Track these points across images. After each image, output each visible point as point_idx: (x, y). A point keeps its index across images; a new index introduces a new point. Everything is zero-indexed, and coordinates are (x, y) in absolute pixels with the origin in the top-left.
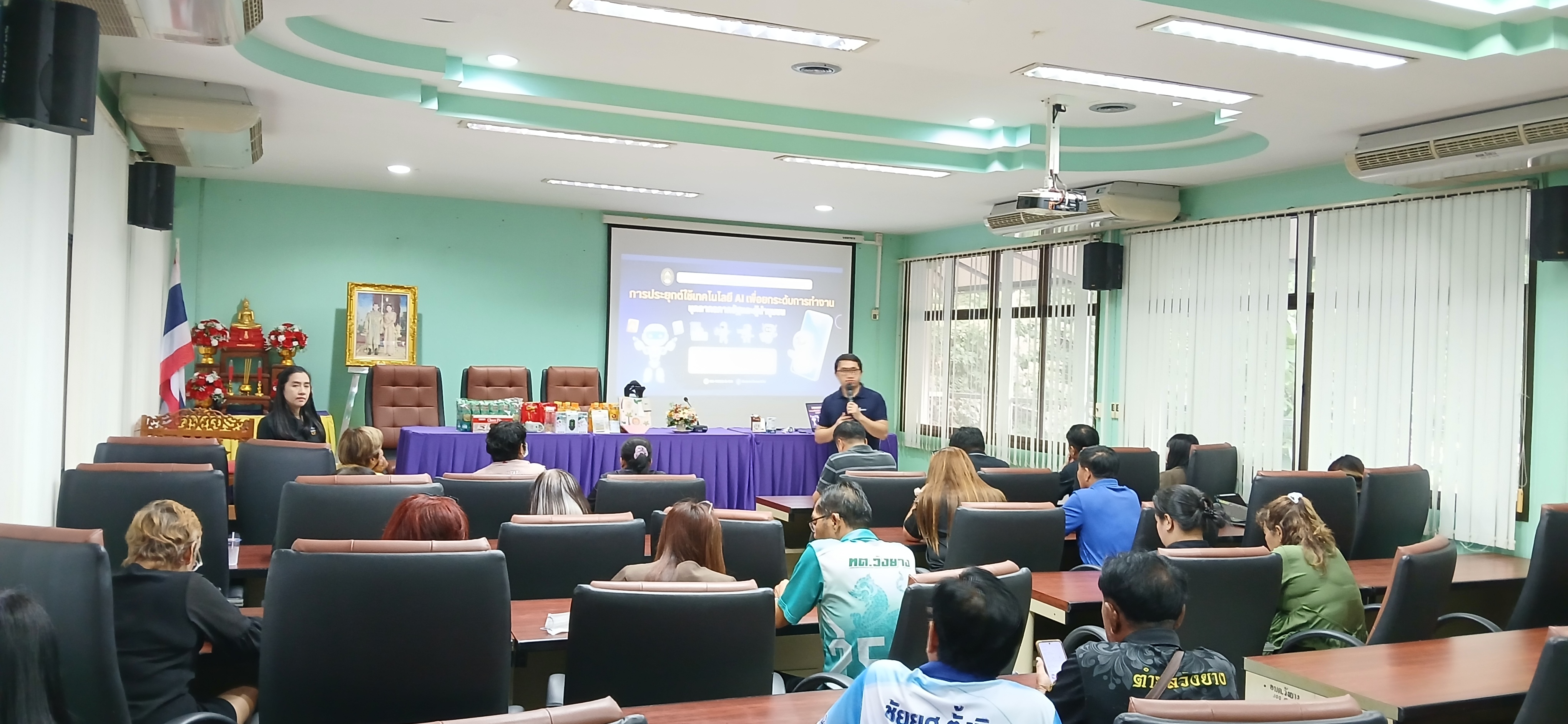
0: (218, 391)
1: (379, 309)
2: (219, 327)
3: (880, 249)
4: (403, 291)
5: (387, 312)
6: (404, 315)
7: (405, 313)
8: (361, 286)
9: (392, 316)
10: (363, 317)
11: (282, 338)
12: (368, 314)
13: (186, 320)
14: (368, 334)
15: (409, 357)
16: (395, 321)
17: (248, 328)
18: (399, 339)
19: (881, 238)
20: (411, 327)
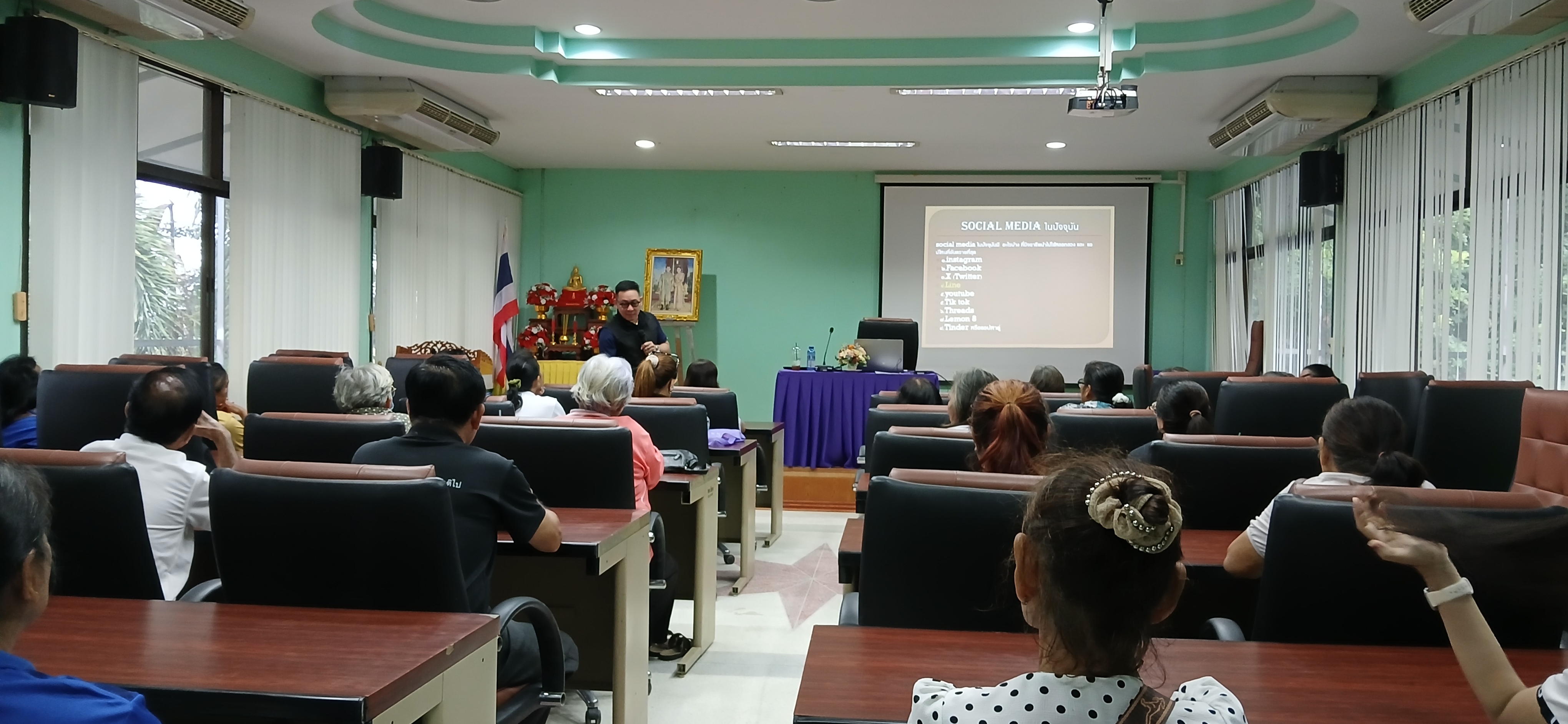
1: (671, 271)
2: (548, 289)
3: (1184, 187)
5: (677, 273)
6: (691, 276)
7: (692, 274)
8: (656, 251)
9: (681, 276)
10: (658, 278)
11: (595, 297)
12: (661, 275)
13: (512, 282)
14: (661, 292)
16: (683, 281)
17: (576, 290)
18: (686, 296)
19: (1182, 176)
20: (696, 285)
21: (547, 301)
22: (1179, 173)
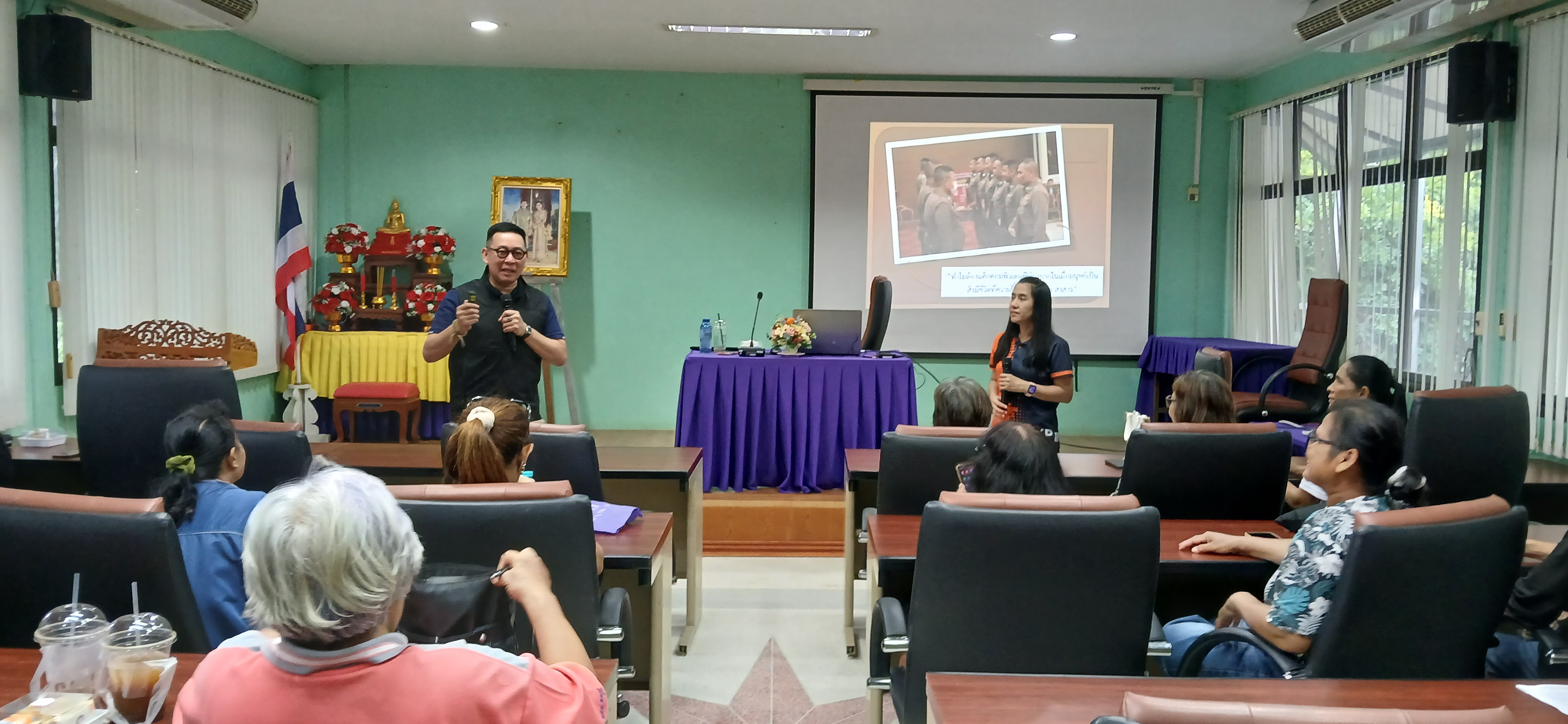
0: (345, 304)
1: (528, 207)
2: (355, 232)
3: (1201, 101)
4: (554, 185)
5: (536, 210)
6: (555, 214)
7: (557, 212)
8: (506, 179)
9: (542, 214)
10: (509, 216)
11: (421, 243)
12: (514, 213)
13: (301, 223)
15: (560, 262)
16: (545, 220)
17: (396, 233)
18: (549, 242)
19: (1202, 86)
20: (563, 227)
21: (353, 249)
22: (1195, 81)
